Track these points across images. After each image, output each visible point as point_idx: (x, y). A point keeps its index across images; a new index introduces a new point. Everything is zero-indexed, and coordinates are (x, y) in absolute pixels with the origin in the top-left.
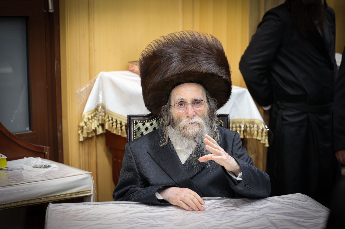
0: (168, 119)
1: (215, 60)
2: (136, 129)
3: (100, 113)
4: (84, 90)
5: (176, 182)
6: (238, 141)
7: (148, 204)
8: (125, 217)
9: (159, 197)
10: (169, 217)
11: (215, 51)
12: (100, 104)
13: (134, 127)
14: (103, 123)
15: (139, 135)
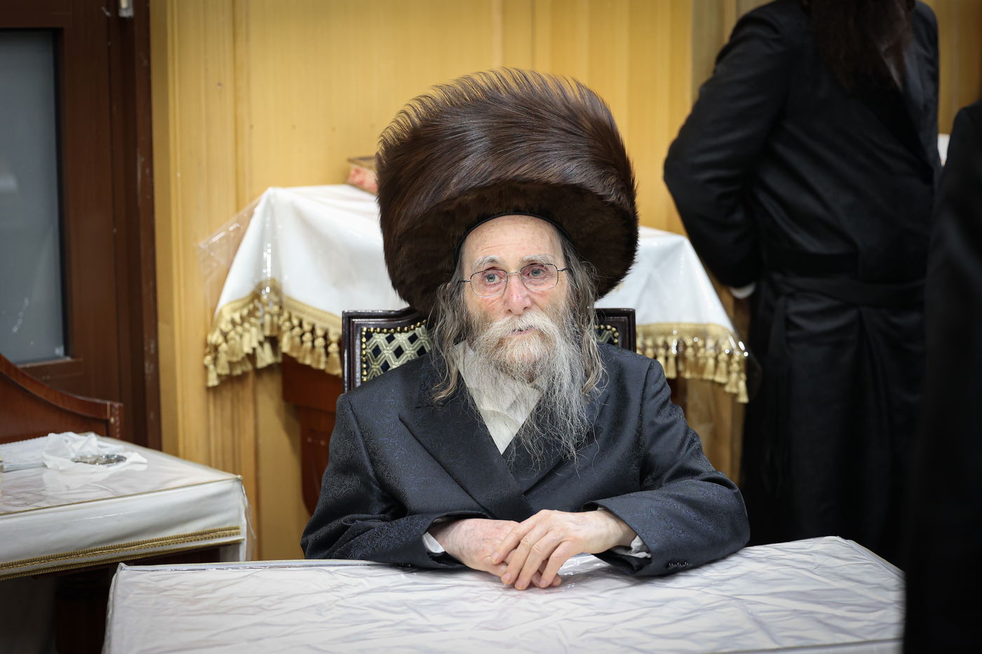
0: (454, 320)
1: (587, 149)
2: (370, 351)
3: (267, 305)
4: (221, 239)
5: (483, 504)
6: (658, 386)
7: (401, 566)
8: (337, 603)
9: (435, 546)
10: (463, 603)
11: (587, 124)
12: (266, 281)
13: (364, 346)
14: (275, 333)
15: (378, 369)
